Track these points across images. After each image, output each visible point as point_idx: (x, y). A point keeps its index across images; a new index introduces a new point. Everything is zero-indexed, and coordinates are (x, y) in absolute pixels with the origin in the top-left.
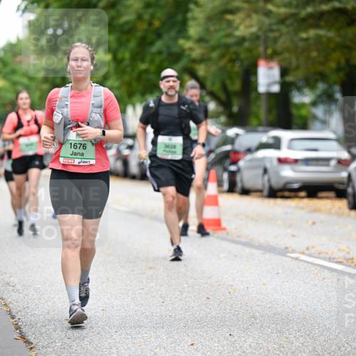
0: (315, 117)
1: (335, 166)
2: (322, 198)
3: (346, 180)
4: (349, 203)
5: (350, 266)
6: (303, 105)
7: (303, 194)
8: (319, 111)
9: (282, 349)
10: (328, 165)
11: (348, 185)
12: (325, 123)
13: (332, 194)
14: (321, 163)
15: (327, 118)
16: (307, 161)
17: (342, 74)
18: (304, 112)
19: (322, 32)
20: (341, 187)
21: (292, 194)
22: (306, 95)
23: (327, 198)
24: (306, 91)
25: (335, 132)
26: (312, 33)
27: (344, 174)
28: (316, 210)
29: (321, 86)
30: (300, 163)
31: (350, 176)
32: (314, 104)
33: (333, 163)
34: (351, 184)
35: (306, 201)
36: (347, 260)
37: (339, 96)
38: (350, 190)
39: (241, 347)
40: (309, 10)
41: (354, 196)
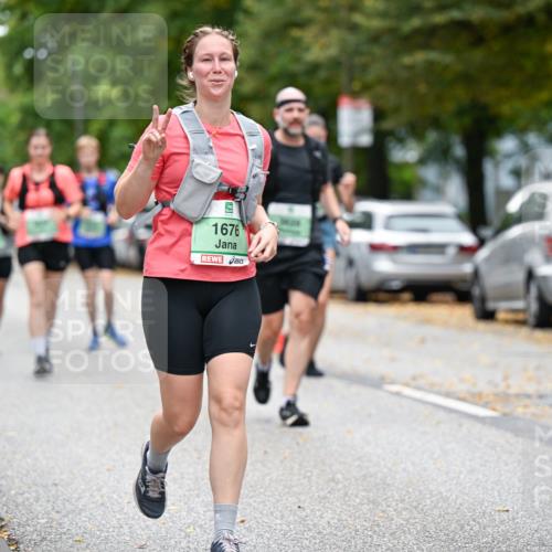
0: (423, 183)
1: (455, 257)
2: (435, 302)
3: (469, 277)
4: (476, 310)
5: (476, 404)
6: (404, 165)
7: (406, 296)
8: (430, 173)
9: (376, 529)
10: (443, 253)
11: (473, 284)
12: (439, 192)
13: (449, 297)
15: (442, 183)
16: (414, 249)
17: (467, 121)
18: (407, 175)
19: (433, 56)
20: (463, 287)
22: (411, 149)
23: (442, 302)
24: (411, 143)
25: (455, 206)
26: (419, 57)
27: (468, 268)
28: (427, 321)
29: (432, 136)
30: (401, 251)
31: (476, 271)
32: (422, 161)
33: (451, 251)
34: (477, 283)
35: (411, 308)
36: (473, 395)
37: (459, 151)
38: (476, 292)
39: (315, 525)
40: (416, 22)
41: (483, 300)
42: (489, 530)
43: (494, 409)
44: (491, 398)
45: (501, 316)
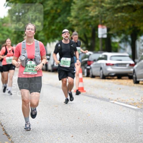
0: (120, 48)
1: (128, 67)
2: (123, 79)
3: (132, 72)
4: (134, 81)
5: (134, 106)
6: (116, 43)
7: (116, 77)
8: (122, 45)
9: (108, 138)
10: (126, 66)
11: (133, 74)
12: (124, 50)
13: (127, 77)
14: (123, 65)
15: (125, 48)
16: (118, 65)
17: (131, 31)
18: (116, 45)
19: (123, 14)
20: (131, 75)
21: (112, 77)
22: (117, 39)
23: (125, 79)
24: (117, 37)
25: (128, 53)
26: (119, 14)
27: (132, 70)
28: (121, 84)
29: (123, 35)
30: (114, 65)
31: (134, 70)
32: (120, 42)
33: (128, 65)
34: (134, 74)
35: (117, 80)
36: (133, 103)
37: (130, 39)
38: (134, 76)
39: (91, 137)
40: (118, 5)
41: (136, 78)
42: (137, 139)
43: (139, 107)
44: (138, 104)
45: (140, 82)
